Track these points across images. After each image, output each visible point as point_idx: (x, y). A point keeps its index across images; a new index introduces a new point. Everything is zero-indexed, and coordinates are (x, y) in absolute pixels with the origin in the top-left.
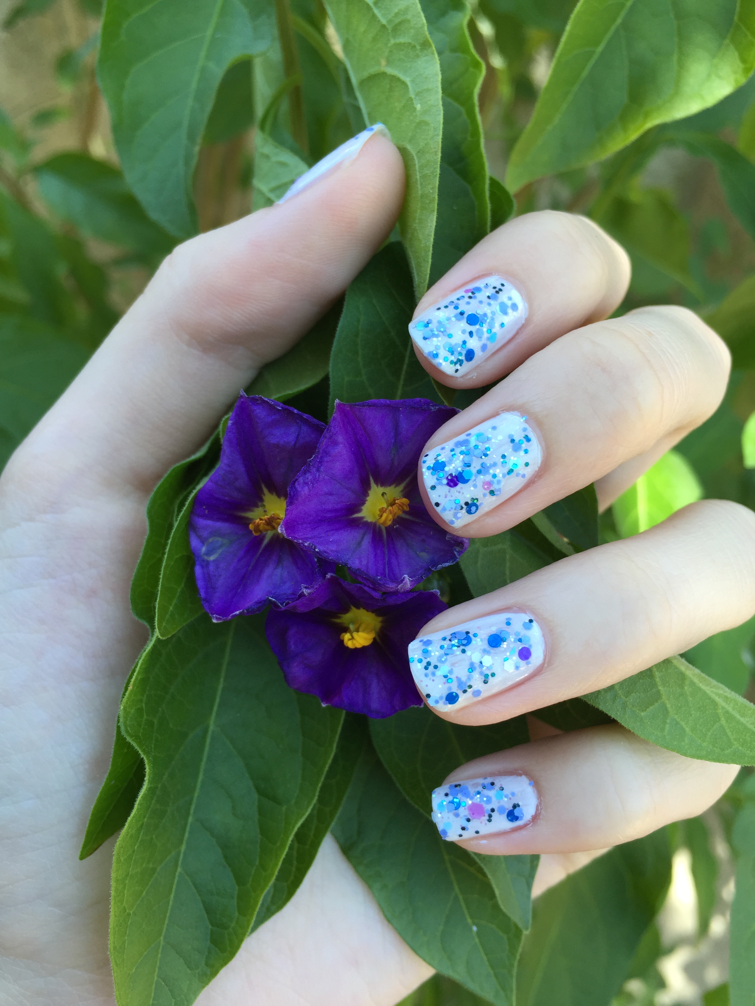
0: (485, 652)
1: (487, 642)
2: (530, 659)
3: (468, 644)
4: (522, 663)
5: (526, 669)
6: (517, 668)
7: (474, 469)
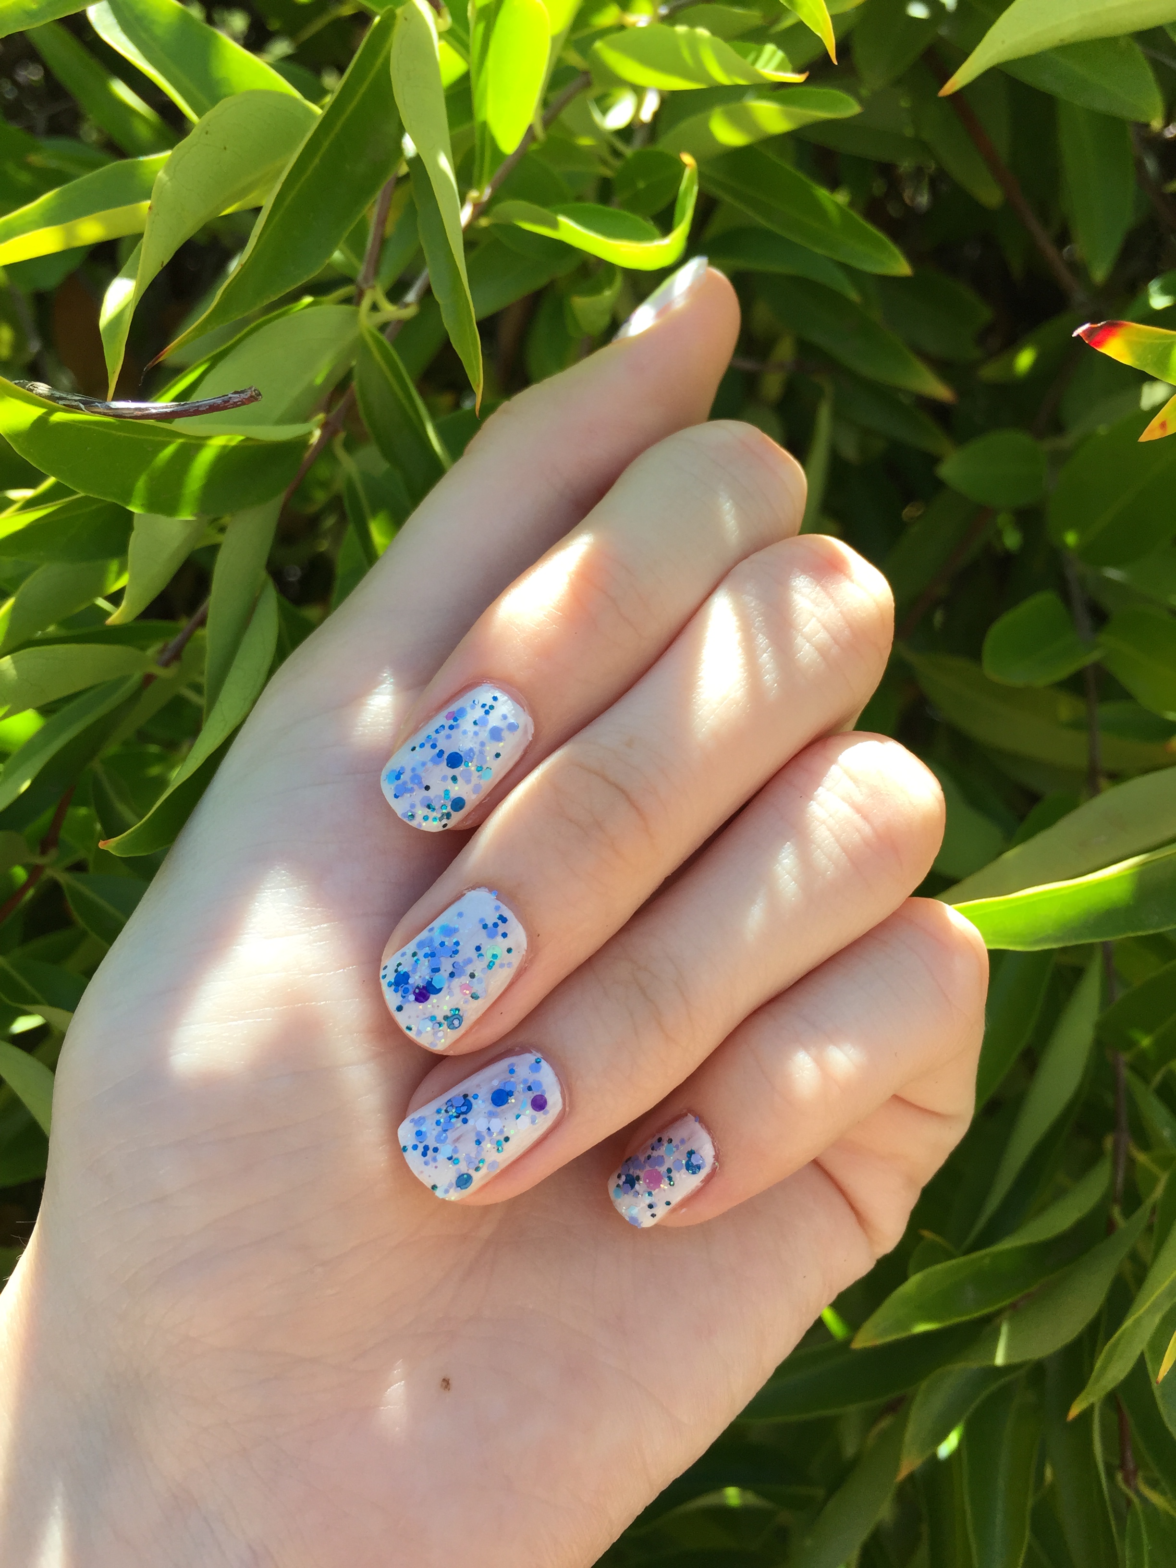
0: (491, 1115)
1: (490, 1101)
2: (547, 1108)
3: (469, 1110)
4: (539, 1115)
5: (545, 1120)
6: (533, 1122)
7: (444, 973)
